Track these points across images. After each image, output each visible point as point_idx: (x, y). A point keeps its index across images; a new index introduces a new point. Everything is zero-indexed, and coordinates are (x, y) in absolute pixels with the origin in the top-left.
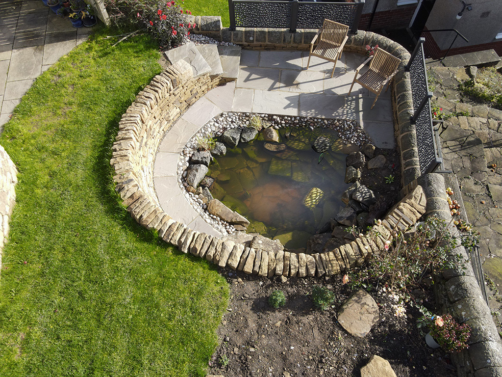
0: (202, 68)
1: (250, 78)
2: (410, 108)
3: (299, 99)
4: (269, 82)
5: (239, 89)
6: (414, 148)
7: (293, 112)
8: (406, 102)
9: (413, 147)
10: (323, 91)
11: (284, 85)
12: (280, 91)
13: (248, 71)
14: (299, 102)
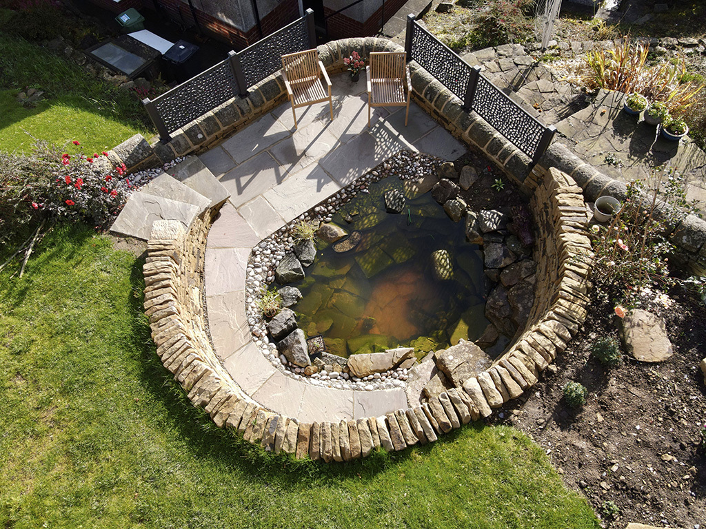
0: (186, 214)
1: (242, 185)
2: (450, 98)
3: (323, 169)
4: (268, 174)
5: (242, 208)
6: (495, 136)
7: (331, 189)
8: (441, 94)
9: (492, 135)
10: (339, 141)
11: (290, 165)
12: (292, 175)
13: (231, 179)
14: (324, 171)
